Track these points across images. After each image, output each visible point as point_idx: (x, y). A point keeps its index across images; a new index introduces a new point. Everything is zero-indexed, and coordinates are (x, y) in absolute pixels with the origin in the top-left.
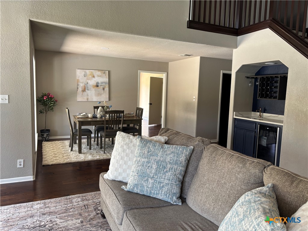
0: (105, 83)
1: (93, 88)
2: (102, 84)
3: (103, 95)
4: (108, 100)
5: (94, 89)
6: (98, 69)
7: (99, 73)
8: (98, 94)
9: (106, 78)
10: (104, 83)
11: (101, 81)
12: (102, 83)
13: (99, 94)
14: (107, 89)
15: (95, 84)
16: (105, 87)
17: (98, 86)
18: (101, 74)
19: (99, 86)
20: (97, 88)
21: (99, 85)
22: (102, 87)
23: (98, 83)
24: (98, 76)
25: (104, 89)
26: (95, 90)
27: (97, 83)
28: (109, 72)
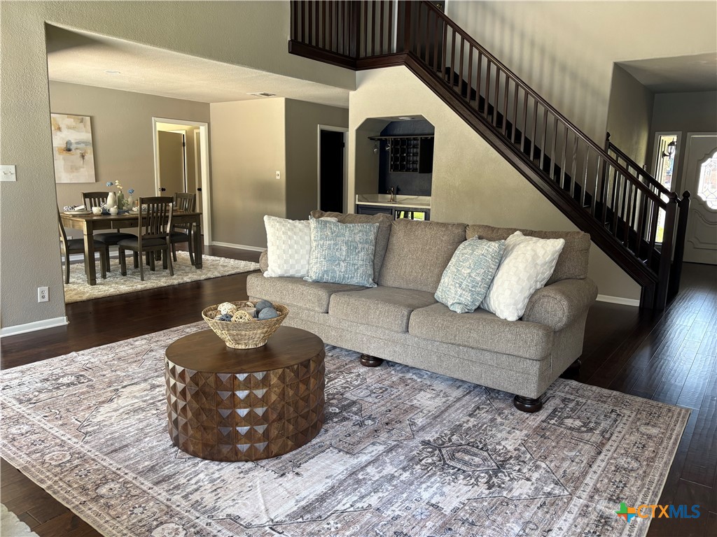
0: (86, 143)
1: (60, 153)
2: (79, 146)
3: (82, 169)
4: (93, 180)
5: (61, 157)
6: (68, 113)
7: (70, 121)
8: (71, 168)
9: (87, 132)
10: (83, 143)
11: (76, 140)
12: (78, 143)
13: (74, 169)
14: (89, 156)
15: (64, 146)
16: (85, 152)
17: (69, 150)
18: (74, 124)
19: (73, 150)
20: (66, 154)
21: (73, 147)
22: (79, 152)
23: (68, 143)
24: (69, 128)
25: (83, 156)
26: (64, 159)
27: (67, 143)
28: (92, 118)
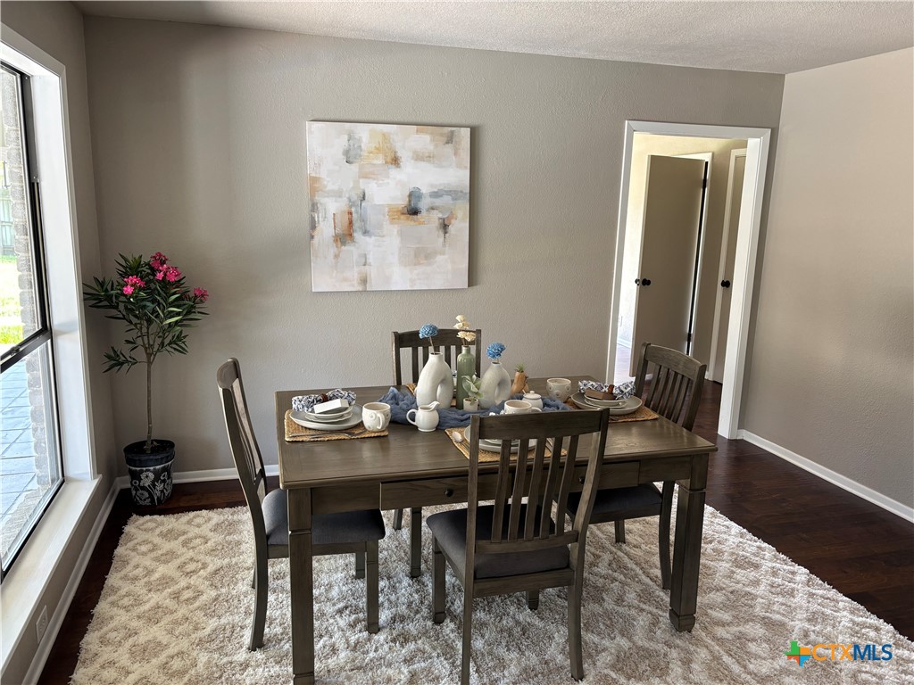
0: (454, 194)
1: (392, 220)
2: (438, 202)
3: (439, 258)
4: (463, 282)
5: (395, 229)
6: (419, 120)
7: (421, 140)
8: (417, 255)
9: (459, 166)
10: (449, 193)
11: (432, 186)
12: (435, 195)
13: (421, 256)
14: (460, 227)
15: (402, 202)
16: (452, 216)
17: (414, 212)
18: (431, 147)
19: (424, 213)
20: (409, 223)
21: (423, 205)
22: (436, 215)
23: (414, 195)
24: (418, 157)
25: (445, 226)
26: (401, 234)
27: (410, 195)
28: (475, 133)
